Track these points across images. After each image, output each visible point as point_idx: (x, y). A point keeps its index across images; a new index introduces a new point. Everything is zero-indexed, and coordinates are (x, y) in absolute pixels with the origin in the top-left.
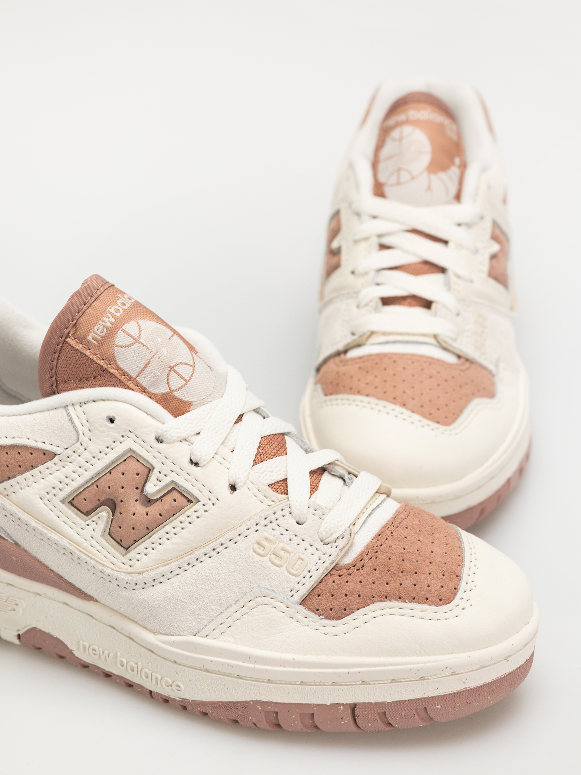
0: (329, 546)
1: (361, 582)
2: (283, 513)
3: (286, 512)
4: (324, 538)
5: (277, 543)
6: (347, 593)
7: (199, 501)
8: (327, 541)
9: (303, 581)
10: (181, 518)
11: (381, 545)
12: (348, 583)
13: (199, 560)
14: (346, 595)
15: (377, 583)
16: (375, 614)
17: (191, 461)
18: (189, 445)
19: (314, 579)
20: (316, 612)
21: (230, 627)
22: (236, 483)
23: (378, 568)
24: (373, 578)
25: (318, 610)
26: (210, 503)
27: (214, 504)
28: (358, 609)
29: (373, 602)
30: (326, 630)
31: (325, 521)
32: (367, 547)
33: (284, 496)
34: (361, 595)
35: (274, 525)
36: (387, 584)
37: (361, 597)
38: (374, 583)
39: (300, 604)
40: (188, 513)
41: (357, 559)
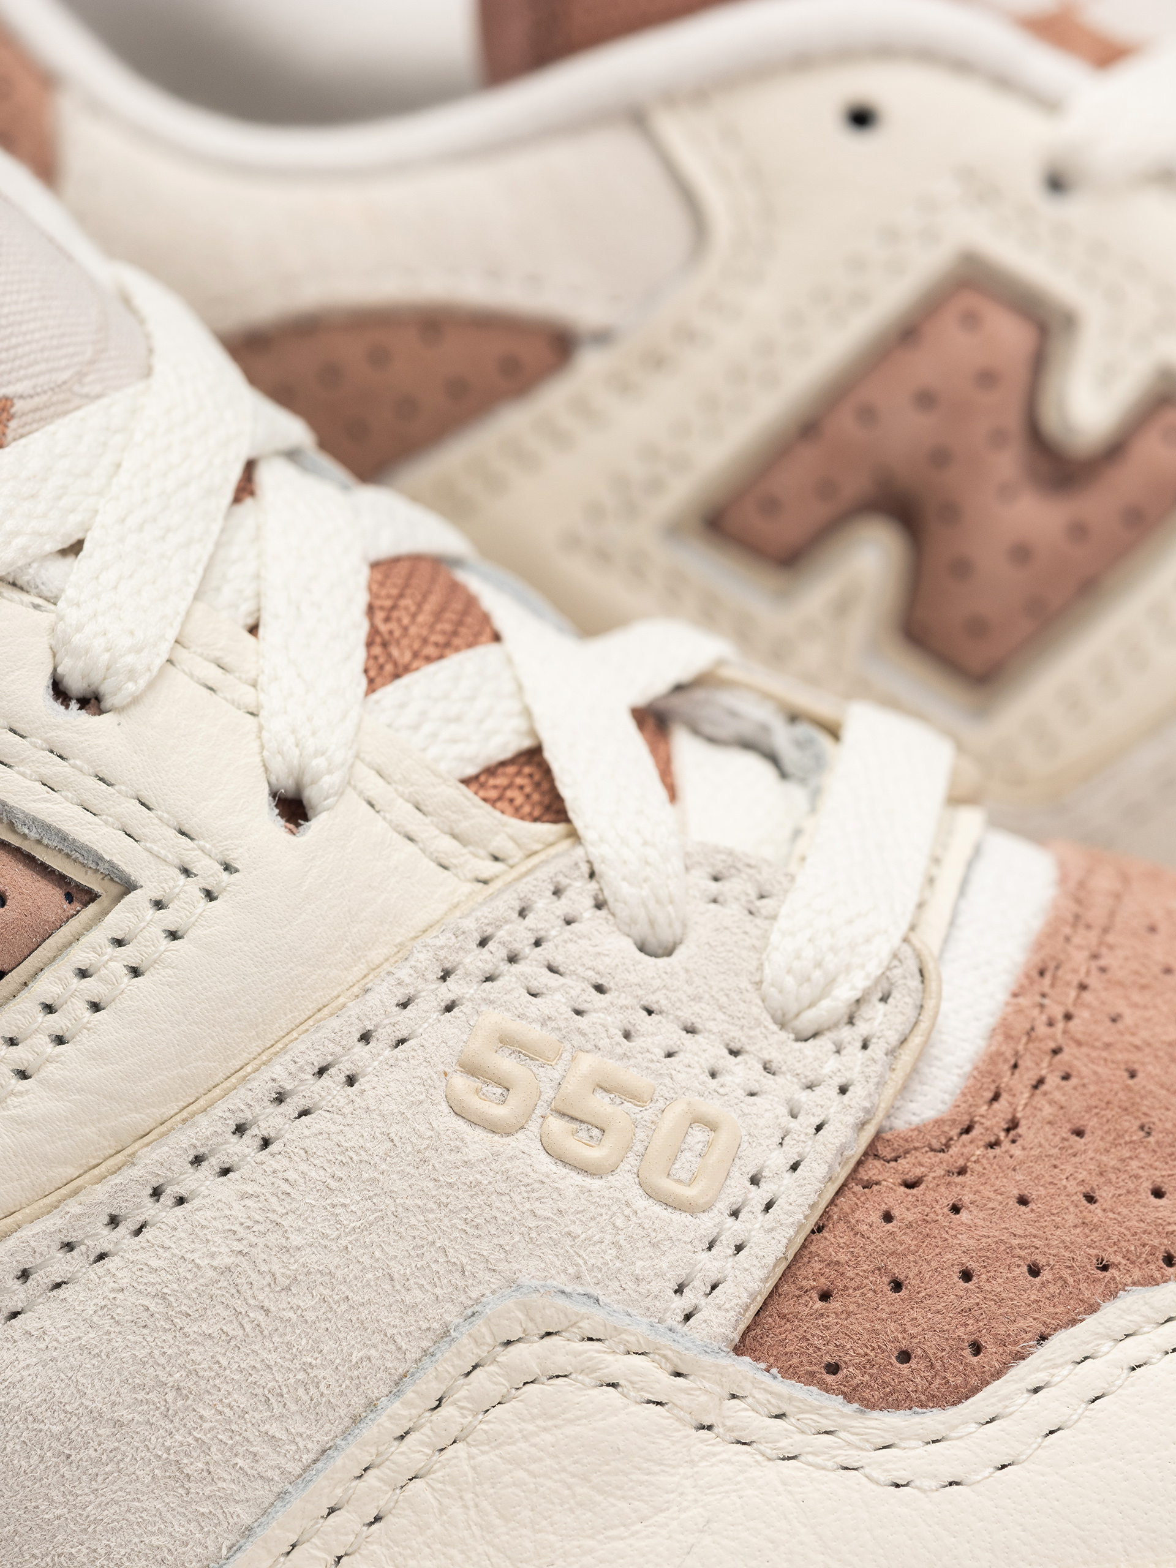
0: (825, 1043)
1: (1023, 1201)
2: (563, 906)
3: (580, 896)
4: (794, 1008)
5: (567, 1056)
6: (972, 1265)
7: (128, 887)
8: (809, 1020)
9: (734, 1229)
10: (46, 987)
11: (1068, 1017)
12: (964, 1215)
13: (171, 1191)
14: (967, 1276)
15: (1104, 1194)
16: (1132, 1350)
17: (60, 691)
18: (36, 607)
19: (790, 1214)
20: (830, 1379)
21: (377, 1519)
22: (307, 779)
23: (1091, 1123)
24: (1082, 1175)
25: (833, 1369)
26: (192, 888)
27: (210, 895)
28: (1043, 1338)
29: (1112, 1294)
30: (896, 1464)
31: (782, 923)
32: (1004, 1030)
33: (548, 830)
34: (1042, 1261)
35: (531, 968)
36: (1158, 1193)
37: (1046, 1275)
38: (1090, 1199)
39: (738, 1350)
40: (80, 956)
41: (969, 1093)
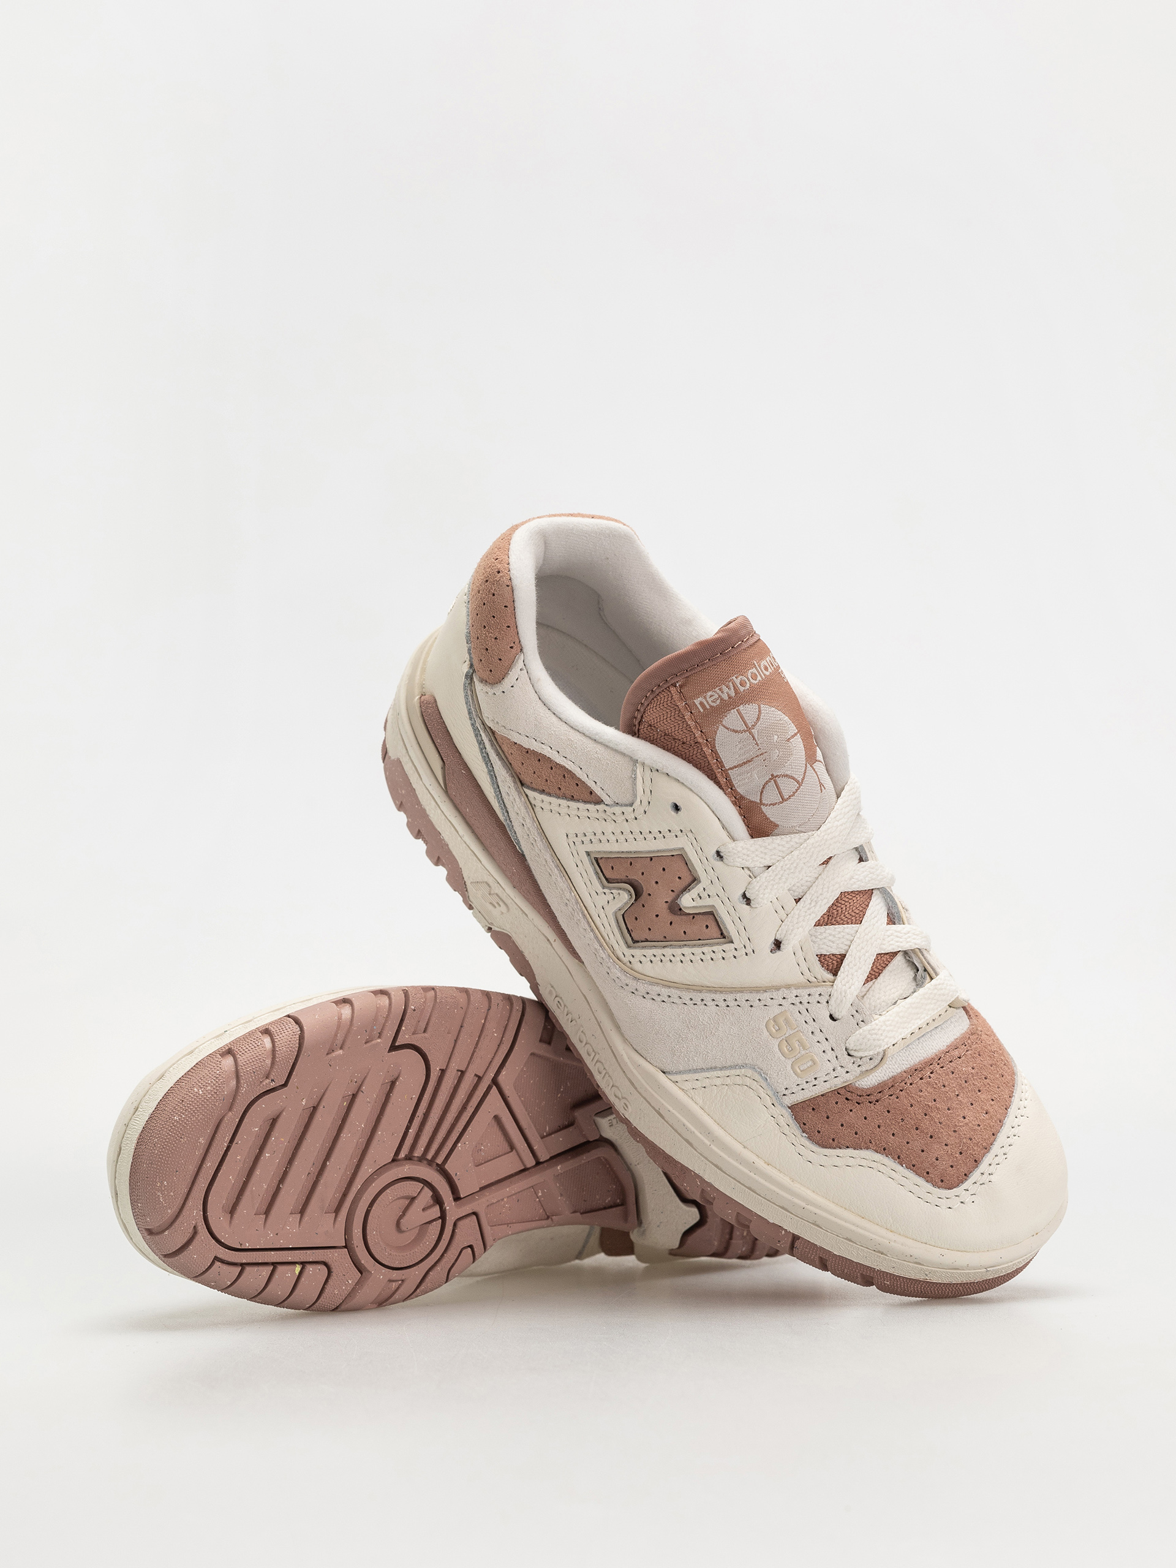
0: (852, 1060)
1: (865, 1118)
2: (819, 999)
3: (823, 1000)
4: (851, 1048)
5: (796, 1030)
6: (844, 1125)
7: (732, 942)
8: (851, 1053)
9: (805, 1086)
10: (706, 949)
11: (911, 1084)
12: (851, 1113)
13: (704, 1002)
14: (842, 1125)
15: (882, 1128)
16: (863, 1162)
17: (744, 896)
18: (750, 876)
19: (816, 1091)
20: (802, 1125)
21: (705, 1087)
22: (782, 943)
23: (892, 1111)
24: (881, 1121)
25: (804, 1124)
26: (744, 951)
27: (746, 954)
28: (848, 1147)
29: (867, 1148)
30: (802, 1150)
31: (861, 1030)
32: (894, 1078)
33: (830, 977)
34: (858, 1133)
35: (803, 1009)
36: (893, 1135)
37: (857, 1136)
38: (879, 1127)
39: (789, 1108)
40: (715, 948)
41: (875, 1088)
